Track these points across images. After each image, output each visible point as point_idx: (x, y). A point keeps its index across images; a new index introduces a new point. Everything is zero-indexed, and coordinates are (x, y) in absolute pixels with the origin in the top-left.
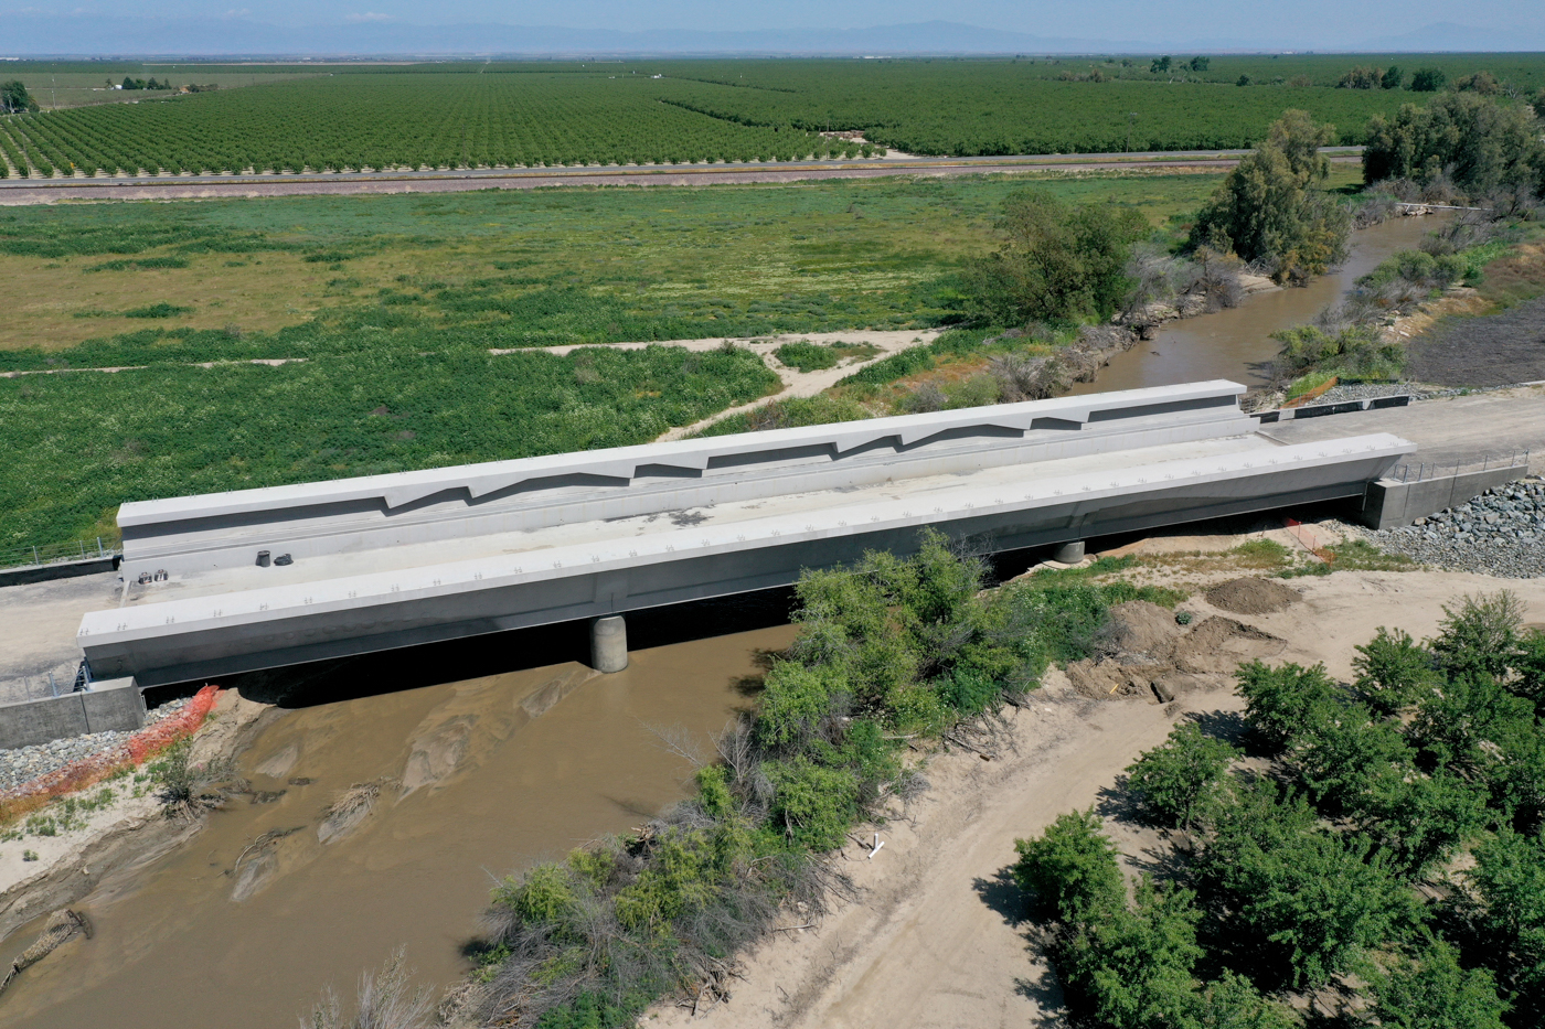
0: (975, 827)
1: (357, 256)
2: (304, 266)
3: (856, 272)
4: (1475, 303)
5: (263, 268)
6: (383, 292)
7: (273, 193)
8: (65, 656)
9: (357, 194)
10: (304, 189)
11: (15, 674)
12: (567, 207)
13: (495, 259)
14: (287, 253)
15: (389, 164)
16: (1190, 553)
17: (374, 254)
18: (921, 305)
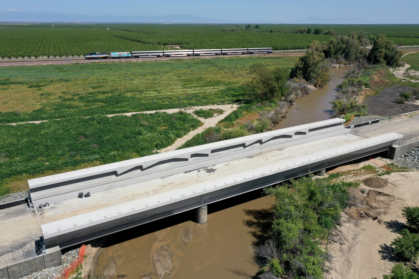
0: (352, 269)
1: (45, 85)
2: (28, 89)
3: (201, 87)
4: (371, 92)
5: (14, 90)
6: (60, 97)
7: (5, 65)
8: (28, 240)
9: (33, 65)
10: (16, 64)
11: (12, 249)
12: (104, 69)
13: (91, 85)
14: (20, 85)
15: (40, 56)
16: (352, 170)
17: (49, 85)
18: (226, 97)
